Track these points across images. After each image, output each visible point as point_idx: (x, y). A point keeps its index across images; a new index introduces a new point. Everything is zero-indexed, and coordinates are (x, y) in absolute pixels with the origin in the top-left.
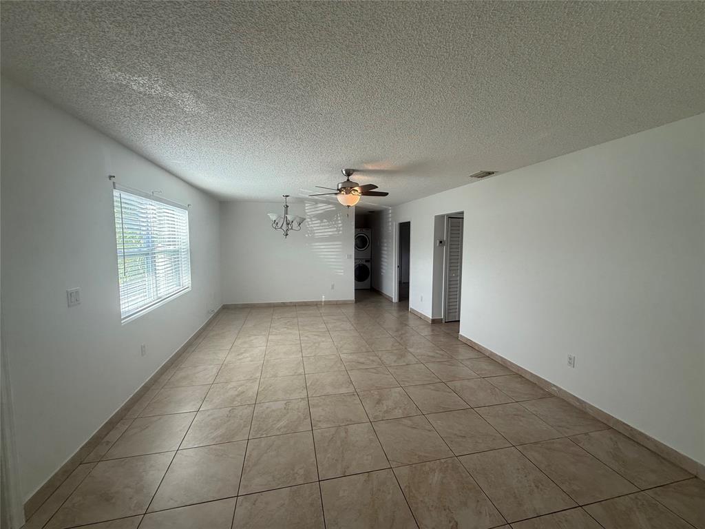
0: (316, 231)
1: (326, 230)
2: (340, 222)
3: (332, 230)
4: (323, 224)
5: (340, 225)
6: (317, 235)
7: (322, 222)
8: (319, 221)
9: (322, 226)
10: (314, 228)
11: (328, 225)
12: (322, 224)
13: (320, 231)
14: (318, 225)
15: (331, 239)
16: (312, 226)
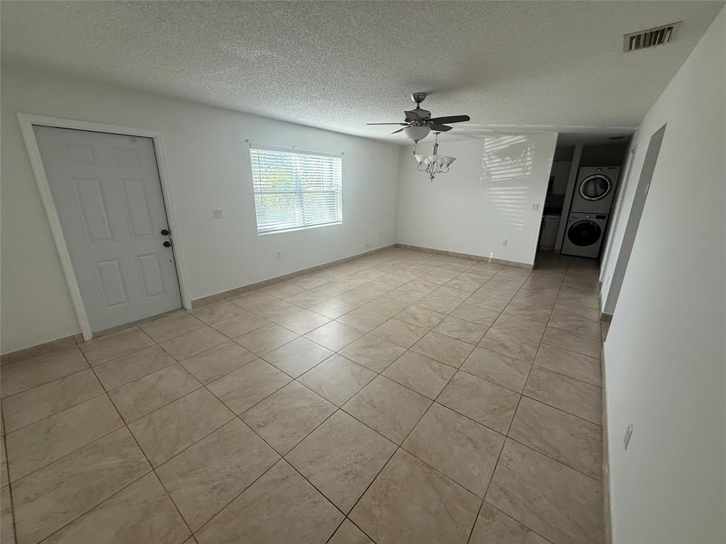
0: (493, 173)
1: (508, 171)
2: (529, 158)
3: (516, 170)
4: (505, 163)
5: (528, 164)
6: (493, 177)
7: (503, 160)
8: (499, 160)
9: (503, 166)
10: (492, 169)
11: (511, 165)
12: (502, 164)
13: (498, 173)
14: (498, 164)
15: (513, 182)
16: (489, 166)
